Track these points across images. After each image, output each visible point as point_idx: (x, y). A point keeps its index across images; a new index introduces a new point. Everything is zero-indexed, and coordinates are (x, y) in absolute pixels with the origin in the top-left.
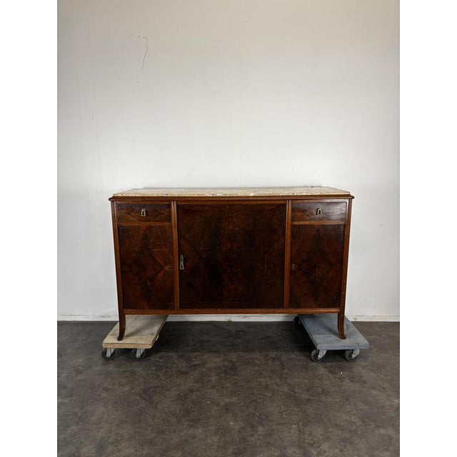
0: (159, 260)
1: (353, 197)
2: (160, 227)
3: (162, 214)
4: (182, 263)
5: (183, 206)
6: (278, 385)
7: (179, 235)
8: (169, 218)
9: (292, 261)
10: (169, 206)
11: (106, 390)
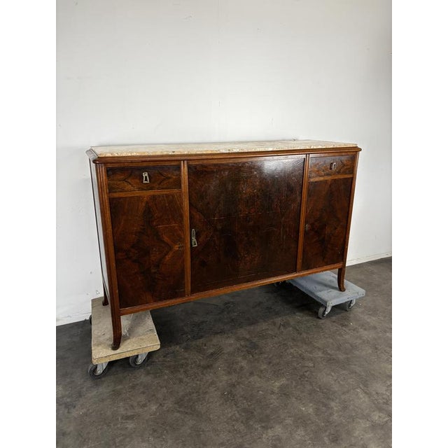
0: (166, 239)
1: (360, 150)
2: (167, 196)
3: (170, 178)
4: (194, 239)
5: (195, 167)
6: (311, 352)
7: (190, 204)
8: (178, 184)
9: (306, 222)
10: (179, 168)
11: (128, 418)
